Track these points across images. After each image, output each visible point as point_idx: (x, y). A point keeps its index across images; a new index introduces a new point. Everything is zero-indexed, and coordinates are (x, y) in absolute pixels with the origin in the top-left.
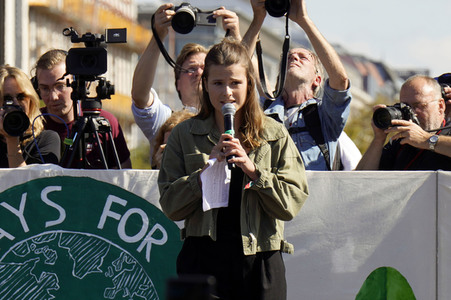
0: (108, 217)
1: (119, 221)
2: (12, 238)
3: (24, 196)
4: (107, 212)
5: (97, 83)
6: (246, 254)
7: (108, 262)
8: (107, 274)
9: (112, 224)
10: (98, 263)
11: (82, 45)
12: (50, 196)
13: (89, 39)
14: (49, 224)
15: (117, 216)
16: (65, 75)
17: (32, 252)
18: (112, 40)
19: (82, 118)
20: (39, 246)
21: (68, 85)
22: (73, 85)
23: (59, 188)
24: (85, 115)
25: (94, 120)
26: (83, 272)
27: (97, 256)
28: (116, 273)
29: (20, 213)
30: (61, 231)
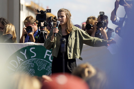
0: (47, 55)
1: (49, 56)
2: (23, 60)
3: (26, 50)
4: (46, 54)
5: (43, 23)
6: (69, 59)
7: (47, 66)
8: (46, 69)
9: (48, 57)
10: (44, 67)
11: (40, 13)
12: (32, 50)
13: (42, 12)
14: (32, 57)
15: (49, 55)
16: (36, 21)
17: (28, 64)
18: (48, 12)
19: (40, 31)
20: (29, 62)
21: (37, 23)
22: (38, 23)
23: (34, 48)
24: (41, 30)
25: (43, 32)
26: (41, 69)
27: (44, 65)
28: (49, 69)
29: (25, 54)
30: (35, 59)
